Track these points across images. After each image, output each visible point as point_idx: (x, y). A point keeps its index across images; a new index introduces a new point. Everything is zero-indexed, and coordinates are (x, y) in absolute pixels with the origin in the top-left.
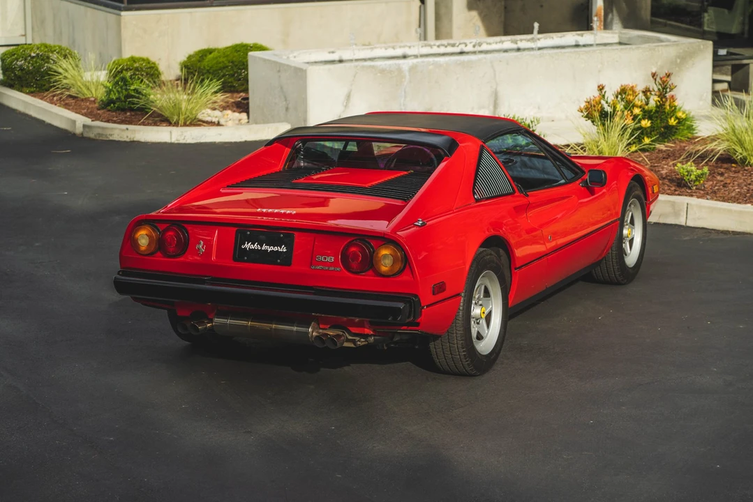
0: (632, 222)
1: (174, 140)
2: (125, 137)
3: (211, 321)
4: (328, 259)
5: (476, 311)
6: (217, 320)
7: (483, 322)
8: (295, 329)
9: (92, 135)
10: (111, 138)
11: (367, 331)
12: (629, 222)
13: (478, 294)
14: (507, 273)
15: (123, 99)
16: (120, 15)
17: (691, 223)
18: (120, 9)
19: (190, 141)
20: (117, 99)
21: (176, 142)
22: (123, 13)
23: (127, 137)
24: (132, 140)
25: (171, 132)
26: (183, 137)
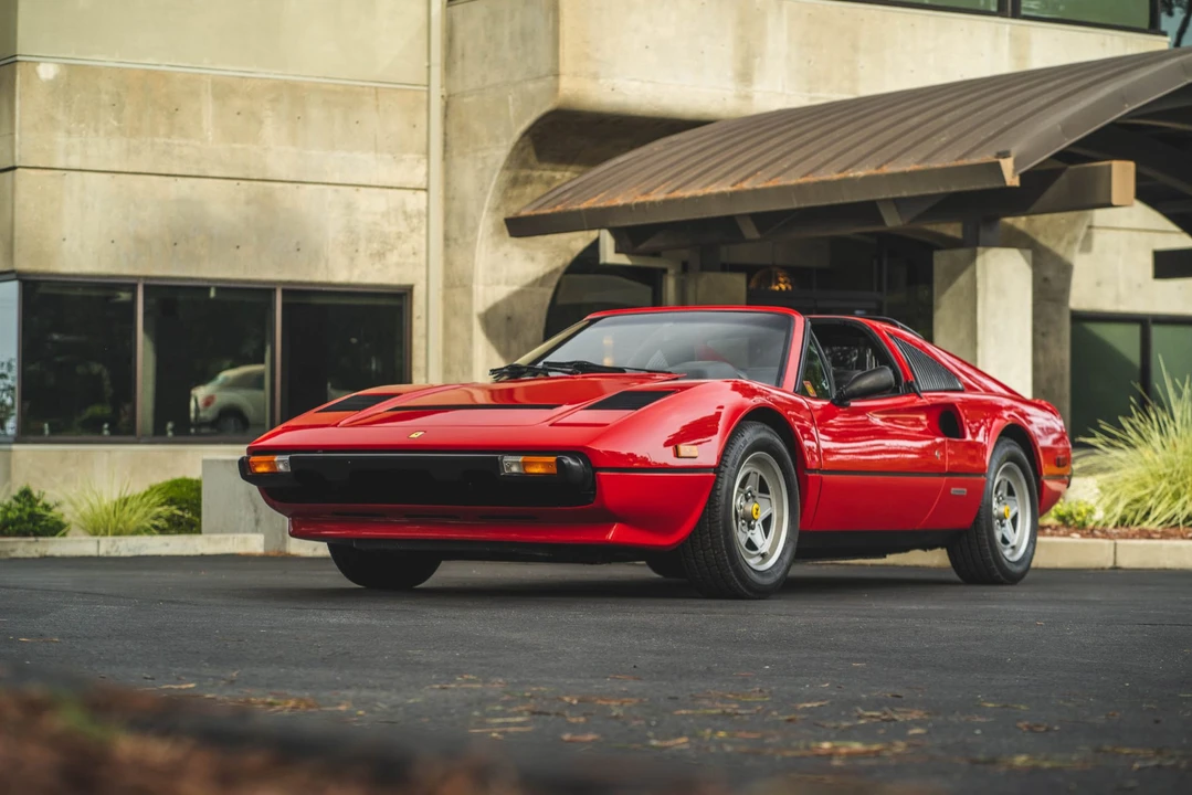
1: (102, 552)
2: (33, 551)
10: (13, 555)
15: (26, 517)
16: (9, 450)
18: (11, 444)
19: (124, 553)
20: (17, 519)
21: (105, 555)
22: (15, 447)
23: (37, 551)
24: (43, 554)
25: (98, 542)
26: (115, 548)
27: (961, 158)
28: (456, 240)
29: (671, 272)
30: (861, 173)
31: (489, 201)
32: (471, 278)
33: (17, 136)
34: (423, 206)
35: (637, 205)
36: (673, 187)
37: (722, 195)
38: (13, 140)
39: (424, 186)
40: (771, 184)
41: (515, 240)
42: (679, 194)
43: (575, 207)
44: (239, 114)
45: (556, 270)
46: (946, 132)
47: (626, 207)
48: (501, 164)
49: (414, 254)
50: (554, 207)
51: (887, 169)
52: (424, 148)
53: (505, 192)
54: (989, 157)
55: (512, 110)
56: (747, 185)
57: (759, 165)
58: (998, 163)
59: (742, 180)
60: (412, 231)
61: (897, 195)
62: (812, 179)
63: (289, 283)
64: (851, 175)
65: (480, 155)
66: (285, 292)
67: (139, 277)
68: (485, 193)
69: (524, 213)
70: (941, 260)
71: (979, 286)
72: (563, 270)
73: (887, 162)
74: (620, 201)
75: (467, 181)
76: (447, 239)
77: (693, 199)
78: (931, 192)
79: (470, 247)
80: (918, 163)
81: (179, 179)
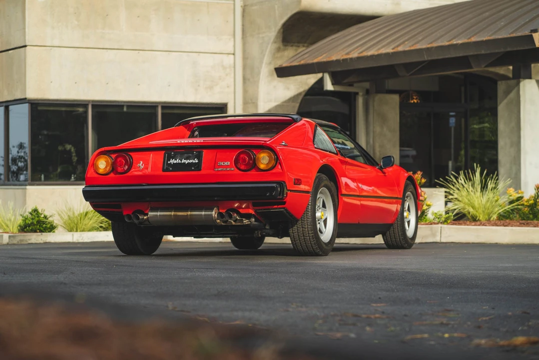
0: (409, 210)
1: (75, 240)
2: (40, 240)
3: (147, 214)
4: (226, 164)
5: (318, 214)
6: (151, 214)
7: (322, 224)
8: (203, 213)
9: (15, 242)
10: (30, 242)
11: (251, 211)
12: (407, 208)
13: (319, 203)
14: (336, 197)
15: (35, 223)
16: (26, 189)
17: (444, 240)
18: (26, 185)
19: (86, 240)
20: (31, 223)
21: (77, 241)
22: (28, 187)
23: (42, 240)
24: (45, 242)
25: (73, 235)
26: (81, 238)
27: (512, 33)
28: (249, 80)
29: (361, 94)
30: (460, 42)
31: (266, 59)
32: (257, 99)
33: (27, 30)
34: (232, 62)
35: (343, 60)
36: (361, 51)
37: (387, 54)
38: (25, 32)
39: (232, 52)
40: (412, 48)
41: (279, 79)
42: (365, 54)
43: (310, 62)
44: (138, 17)
45: (300, 94)
46: (503, 20)
47: (338, 61)
48: (272, 40)
49: (228, 87)
50: (301, 61)
51: (474, 39)
52: (232, 33)
53: (274, 54)
54: (527, 33)
55: (277, 12)
56: (400, 49)
57: (406, 38)
58: (532, 35)
59: (398, 46)
60: (227, 75)
61: (479, 53)
62: (435, 45)
63: (165, 103)
64: (455, 43)
65: (261, 36)
66: (163, 108)
67: (89, 101)
68: (264, 55)
69: (284, 65)
70: (501, 86)
71: (522, 99)
72: (303, 94)
73: (473, 36)
74: (334, 58)
75: (254, 50)
76: (245, 79)
77: (372, 56)
78: (497, 51)
79: (256, 83)
80: (490, 36)
81: (109, 50)
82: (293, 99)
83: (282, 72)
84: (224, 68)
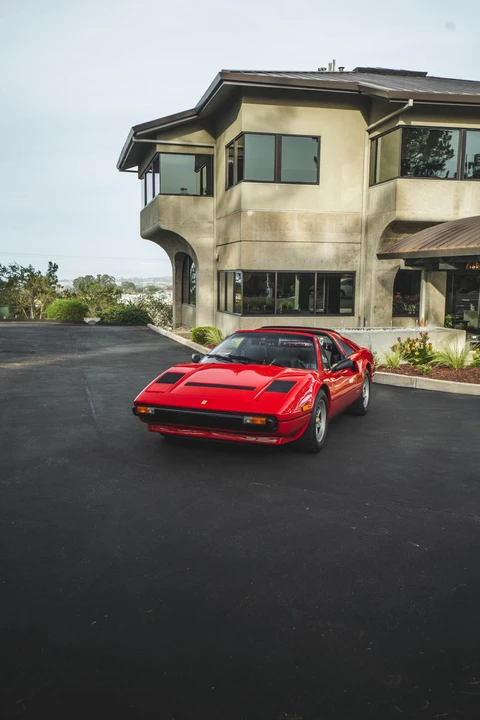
29: (423, 271)
30: (473, 246)
32: (371, 269)
33: (241, 232)
34: (359, 248)
35: (410, 252)
39: (360, 242)
42: (422, 250)
43: (395, 252)
48: (380, 236)
49: (356, 262)
50: (390, 251)
52: (360, 231)
53: (382, 244)
55: (384, 220)
56: (441, 248)
59: (438, 247)
60: (356, 255)
62: (458, 247)
63: (319, 271)
65: (375, 233)
66: (318, 274)
67: (276, 271)
69: (382, 252)
75: (371, 241)
76: (366, 257)
77: (424, 252)
79: (372, 260)
82: (393, 269)
83: (380, 257)
84: (355, 251)
